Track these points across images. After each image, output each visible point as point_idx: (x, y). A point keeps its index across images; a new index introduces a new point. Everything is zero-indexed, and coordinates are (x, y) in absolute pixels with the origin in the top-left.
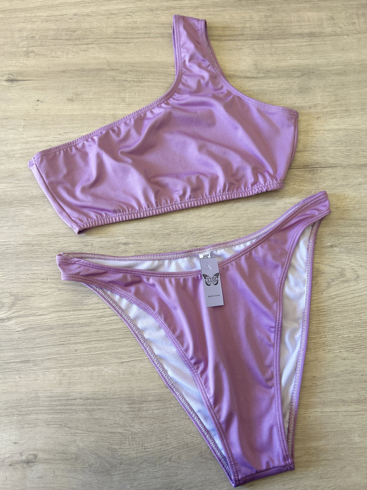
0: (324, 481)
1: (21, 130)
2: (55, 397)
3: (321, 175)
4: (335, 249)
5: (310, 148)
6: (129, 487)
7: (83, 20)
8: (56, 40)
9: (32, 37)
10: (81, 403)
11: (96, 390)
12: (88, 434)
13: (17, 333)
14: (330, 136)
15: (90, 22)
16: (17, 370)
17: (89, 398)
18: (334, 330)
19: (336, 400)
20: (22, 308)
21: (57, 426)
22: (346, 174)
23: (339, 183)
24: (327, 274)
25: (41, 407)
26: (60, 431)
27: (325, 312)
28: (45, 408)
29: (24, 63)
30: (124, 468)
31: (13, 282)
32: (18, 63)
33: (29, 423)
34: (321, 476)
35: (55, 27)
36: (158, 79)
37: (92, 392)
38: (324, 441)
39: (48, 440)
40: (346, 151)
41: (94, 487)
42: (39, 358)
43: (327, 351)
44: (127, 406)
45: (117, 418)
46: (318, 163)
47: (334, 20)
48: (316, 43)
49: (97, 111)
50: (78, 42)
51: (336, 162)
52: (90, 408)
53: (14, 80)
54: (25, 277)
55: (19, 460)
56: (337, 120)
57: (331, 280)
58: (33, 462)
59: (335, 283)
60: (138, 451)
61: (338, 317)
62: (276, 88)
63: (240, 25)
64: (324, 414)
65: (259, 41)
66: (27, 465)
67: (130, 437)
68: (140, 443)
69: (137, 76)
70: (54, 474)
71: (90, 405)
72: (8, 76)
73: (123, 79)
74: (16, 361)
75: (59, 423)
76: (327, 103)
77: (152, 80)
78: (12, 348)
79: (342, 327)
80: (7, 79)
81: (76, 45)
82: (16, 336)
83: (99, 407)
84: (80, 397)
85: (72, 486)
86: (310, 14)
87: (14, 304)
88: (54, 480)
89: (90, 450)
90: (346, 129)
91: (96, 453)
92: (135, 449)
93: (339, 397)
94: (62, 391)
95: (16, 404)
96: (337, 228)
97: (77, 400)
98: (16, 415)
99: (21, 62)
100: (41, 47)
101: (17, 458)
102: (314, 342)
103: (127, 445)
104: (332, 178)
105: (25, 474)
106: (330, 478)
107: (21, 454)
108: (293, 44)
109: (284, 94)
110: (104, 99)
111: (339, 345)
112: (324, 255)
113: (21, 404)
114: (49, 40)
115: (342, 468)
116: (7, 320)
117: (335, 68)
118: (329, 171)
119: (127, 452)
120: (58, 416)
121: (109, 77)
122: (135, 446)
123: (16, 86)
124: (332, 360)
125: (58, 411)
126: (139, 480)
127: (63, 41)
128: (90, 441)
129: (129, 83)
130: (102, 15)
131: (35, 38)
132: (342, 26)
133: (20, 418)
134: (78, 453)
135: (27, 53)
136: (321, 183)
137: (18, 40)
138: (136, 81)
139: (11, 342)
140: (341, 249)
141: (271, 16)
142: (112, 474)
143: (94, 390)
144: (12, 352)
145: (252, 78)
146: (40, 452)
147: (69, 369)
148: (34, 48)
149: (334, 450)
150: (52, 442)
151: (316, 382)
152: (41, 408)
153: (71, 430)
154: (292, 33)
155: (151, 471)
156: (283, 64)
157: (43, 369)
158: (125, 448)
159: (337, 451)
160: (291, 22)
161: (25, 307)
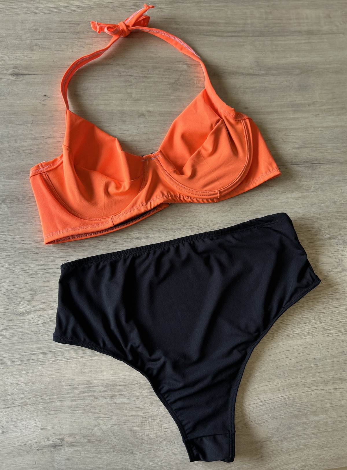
0: (325, 451)
1: (29, 125)
2: (78, 385)
3: (320, 170)
4: (333, 240)
5: (310, 145)
6: (150, 464)
7: (86, 12)
8: (60, 32)
9: (35, 30)
10: (103, 390)
11: (116, 377)
12: (110, 418)
13: (37, 326)
14: (327, 132)
15: (94, 15)
16: (39, 361)
17: (110, 385)
18: (333, 316)
19: (335, 379)
20: (41, 301)
21: (81, 411)
22: (342, 170)
23: (337, 178)
24: (326, 264)
25: (65, 394)
26: (84, 416)
27: (324, 299)
28: (69, 396)
29: (28, 56)
30: (145, 447)
31: (30, 277)
32: (23, 57)
33: (54, 410)
34: (322, 446)
35: (59, 19)
36: (163, 75)
37: (112, 379)
38: (325, 416)
39: (73, 425)
40: (342, 147)
41: (119, 466)
42: (60, 350)
43: (327, 335)
44: (146, 391)
45: (137, 402)
46: (317, 159)
47: (330, 18)
48: (313, 41)
49: (104, 107)
50: (82, 36)
51: (333, 158)
52: (111, 394)
53: (20, 74)
54: (42, 272)
55: (47, 444)
56: (334, 117)
57: (330, 269)
58: (60, 446)
59: (333, 272)
60: (158, 431)
61: (337, 303)
62: (277, 86)
63: (241, 22)
64: (324, 392)
65: (260, 38)
66: (54, 449)
67: (150, 419)
68: (160, 424)
69: (142, 71)
70: (80, 456)
71: (112, 391)
72: (13, 70)
73: (129, 74)
74: (38, 352)
75: (83, 409)
76: (324, 101)
77: (157, 76)
78: (34, 340)
79: (340, 312)
80: (12, 73)
81: (80, 39)
82: (36, 329)
83: (120, 393)
84: (101, 384)
85: (98, 466)
86: (308, 12)
87: (32, 298)
88: (81, 461)
89: (113, 432)
90: (342, 126)
91: (119, 435)
92: (154, 430)
93: (337, 376)
94: (84, 380)
95: (41, 393)
96: (335, 221)
97: (99, 387)
98: (42, 403)
99: (25, 55)
100: (45, 39)
101: (44, 443)
102: (315, 327)
103: (148, 426)
104: (330, 174)
105: (53, 457)
106: (330, 447)
107: (48, 439)
108: (292, 42)
109: (285, 91)
110: (111, 95)
111: (338, 329)
112: (323, 247)
113: (45, 393)
114: (53, 33)
115: (341, 438)
116: (27, 314)
117: (332, 66)
118: (327, 167)
119: (148, 433)
120: (82, 402)
121: (115, 72)
122: (155, 427)
123: (22, 80)
124: (330, 343)
125: (82, 398)
126: (160, 457)
127: (68, 34)
128: (112, 424)
129: (135, 78)
130: (105, 8)
131: (39, 30)
132: (338, 24)
133: (45, 405)
134: (102, 436)
135: (31, 45)
136: (320, 179)
137: (21, 32)
138: (142, 77)
139: (32, 335)
140: (338, 241)
141: (271, 13)
142: (135, 453)
143: (115, 377)
144: (34, 344)
145: (254, 75)
146: (66, 436)
147: (89, 359)
148: (38, 40)
149: (333, 423)
150: (77, 426)
151: (317, 363)
152: (65, 396)
153: (95, 415)
154: (291, 30)
155: (171, 448)
156: (283, 61)
157: (65, 359)
158: (146, 429)
159: (336, 424)
160: (290, 19)
161: (43, 301)
